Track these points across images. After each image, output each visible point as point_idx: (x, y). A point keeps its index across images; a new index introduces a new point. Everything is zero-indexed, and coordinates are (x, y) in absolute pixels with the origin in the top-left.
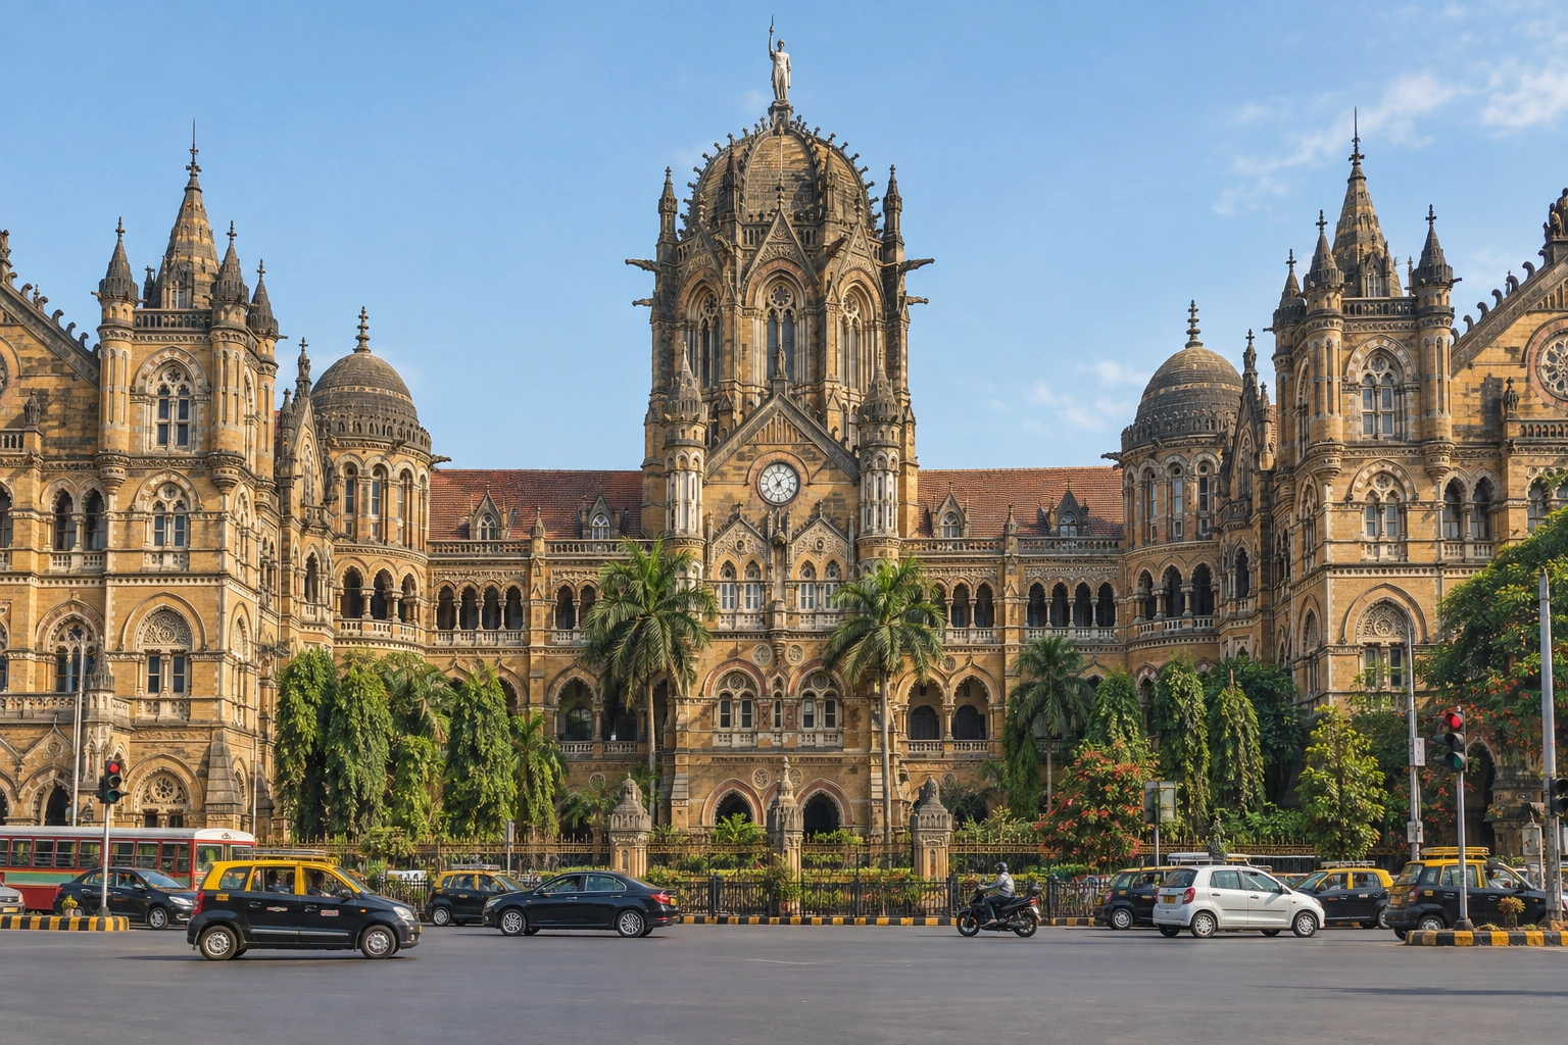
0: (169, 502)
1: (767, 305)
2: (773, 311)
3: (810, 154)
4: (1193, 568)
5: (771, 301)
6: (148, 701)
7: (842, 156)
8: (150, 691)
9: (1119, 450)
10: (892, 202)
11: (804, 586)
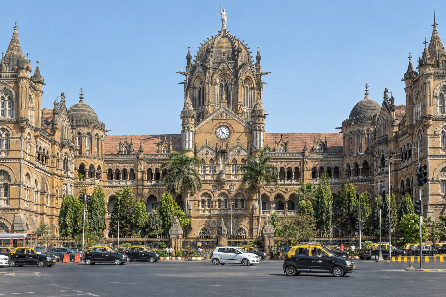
0: (3, 134)
1: (220, 82)
2: (221, 84)
3: (232, 44)
4: (363, 161)
5: (221, 81)
6: (4, 200)
7: (243, 45)
8: (5, 196)
9: (341, 126)
10: (258, 58)
11: (233, 166)
